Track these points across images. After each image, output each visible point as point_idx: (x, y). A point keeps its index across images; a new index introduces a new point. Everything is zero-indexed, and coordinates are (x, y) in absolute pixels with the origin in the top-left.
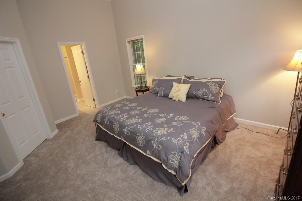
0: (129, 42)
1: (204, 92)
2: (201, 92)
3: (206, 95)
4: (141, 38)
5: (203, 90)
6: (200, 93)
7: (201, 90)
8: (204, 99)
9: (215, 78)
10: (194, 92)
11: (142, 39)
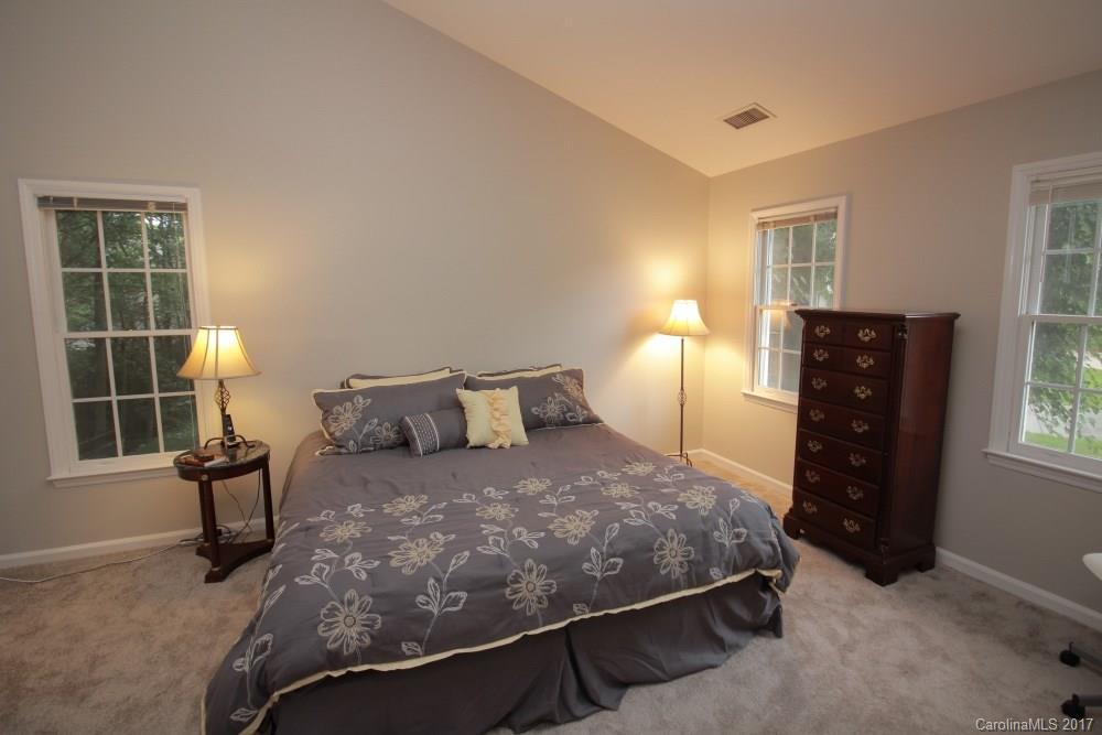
0: (44, 201)
1: (561, 402)
2: (553, 405)
3: (569, 410)
4: (182, 201)
5: (554, 397)
6: (552, 410)
7: (550, 398)
8: (565, 423)
9: (539, 369)
10: (533, 409)
11: (183, 207)
